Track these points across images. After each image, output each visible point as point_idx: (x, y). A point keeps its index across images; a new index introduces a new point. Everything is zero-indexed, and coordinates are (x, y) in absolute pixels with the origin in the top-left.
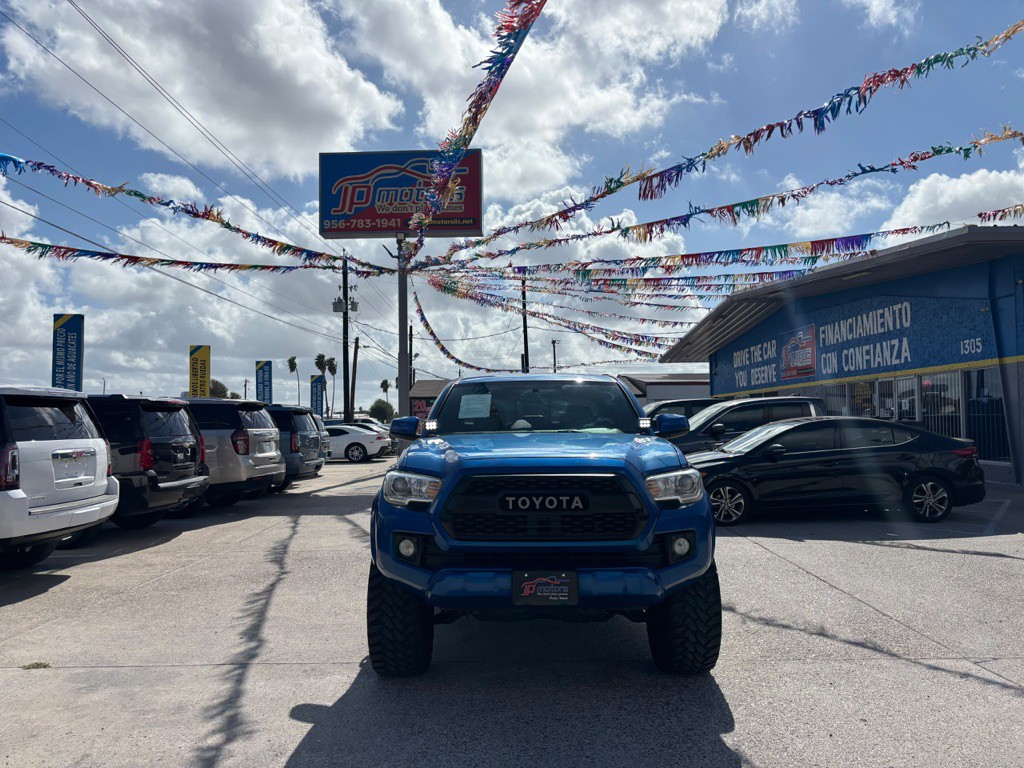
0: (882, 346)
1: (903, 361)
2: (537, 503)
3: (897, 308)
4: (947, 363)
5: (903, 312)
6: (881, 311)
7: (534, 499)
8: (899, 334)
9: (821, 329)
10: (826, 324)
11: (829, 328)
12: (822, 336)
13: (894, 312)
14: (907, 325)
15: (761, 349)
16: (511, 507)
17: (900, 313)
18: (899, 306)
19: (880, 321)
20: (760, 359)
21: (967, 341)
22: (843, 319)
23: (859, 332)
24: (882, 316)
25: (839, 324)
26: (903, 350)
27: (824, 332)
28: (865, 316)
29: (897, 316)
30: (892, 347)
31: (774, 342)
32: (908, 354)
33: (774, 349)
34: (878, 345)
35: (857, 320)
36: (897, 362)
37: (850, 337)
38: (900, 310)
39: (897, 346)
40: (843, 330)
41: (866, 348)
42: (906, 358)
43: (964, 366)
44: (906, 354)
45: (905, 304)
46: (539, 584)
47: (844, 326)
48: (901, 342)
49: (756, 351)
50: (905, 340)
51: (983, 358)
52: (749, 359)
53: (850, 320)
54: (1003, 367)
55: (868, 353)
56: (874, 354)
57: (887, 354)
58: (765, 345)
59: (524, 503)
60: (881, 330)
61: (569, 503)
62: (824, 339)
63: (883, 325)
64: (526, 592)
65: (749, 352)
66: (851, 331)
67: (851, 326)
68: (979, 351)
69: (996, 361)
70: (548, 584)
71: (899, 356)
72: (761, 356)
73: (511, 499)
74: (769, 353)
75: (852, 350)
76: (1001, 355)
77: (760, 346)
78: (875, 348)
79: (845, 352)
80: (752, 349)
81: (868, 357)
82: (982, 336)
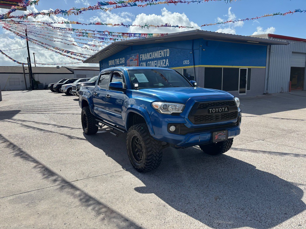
0: (160, 61)
1: (166, 66)
2: (217, 110)
3: (165, 50)
4: (179, 67)
5: (167, 52)
6: (160, 51)
7: (216, 109)
8: (166, 58)
9: (141, 55)
10: (142, 54)
11: (143, 55)
12: (141, 57)
13: (164, 52)
14: (168, 55)
15: (119, 60)
16: (211, 112)
17: (166, 52)
18: (166, 50)
19: (160, 54)
20: (119, 63)
21: (185, 61)
22: (148, 53)
23: (153, 57)
24: (161, 52)
25: (147, 54)
26: (167, 63)
27: (141, 56)
28: (155, 52)
29: (165, 53)
30: (163, 62)
31: (124, 58)
32: (168, 64)
33: (124, 60)
34: (159, 61)
35: (152, 53)
36: (165, 66)
37: (150, 58)
38: (166, 51)
39: (165, 61)
40: (148, 56)
41: (155, 61)
42: (167, 65)
43: (184, 67)
44: (167, 64)
45: (168, 50)
46: (219, 135)
47: (148, 55)
48: (166, 60)
49: (117, 61)
50: (167, 60)
51: (190, 66)
52: (115, 63)
53: (150, 53)
54: (194, 68)
55: (156, 63)
56: (158, 64)
57: (162, 63)
58: (121, 59)
59: (214, 110)
60: (160, 57)
61: (225, 109)
62: (141, 58)
63: (161, 55)
64: (216, 138)
65: (115, 61)
66: (151, 56)
67: (151, 55)
68: (188, 64)
69: (193, 66)
70: (221, 135)
71: (165, 64)
72: (119, 62)
73: (211, 110)
74: (122, 61)
75: (151, 62)
76: (194, 65)
77: (119, 59)
78: (158, 62)
79: (148, 62)
80: (116, 60)
81: (156, 64)
82: (189, 60)
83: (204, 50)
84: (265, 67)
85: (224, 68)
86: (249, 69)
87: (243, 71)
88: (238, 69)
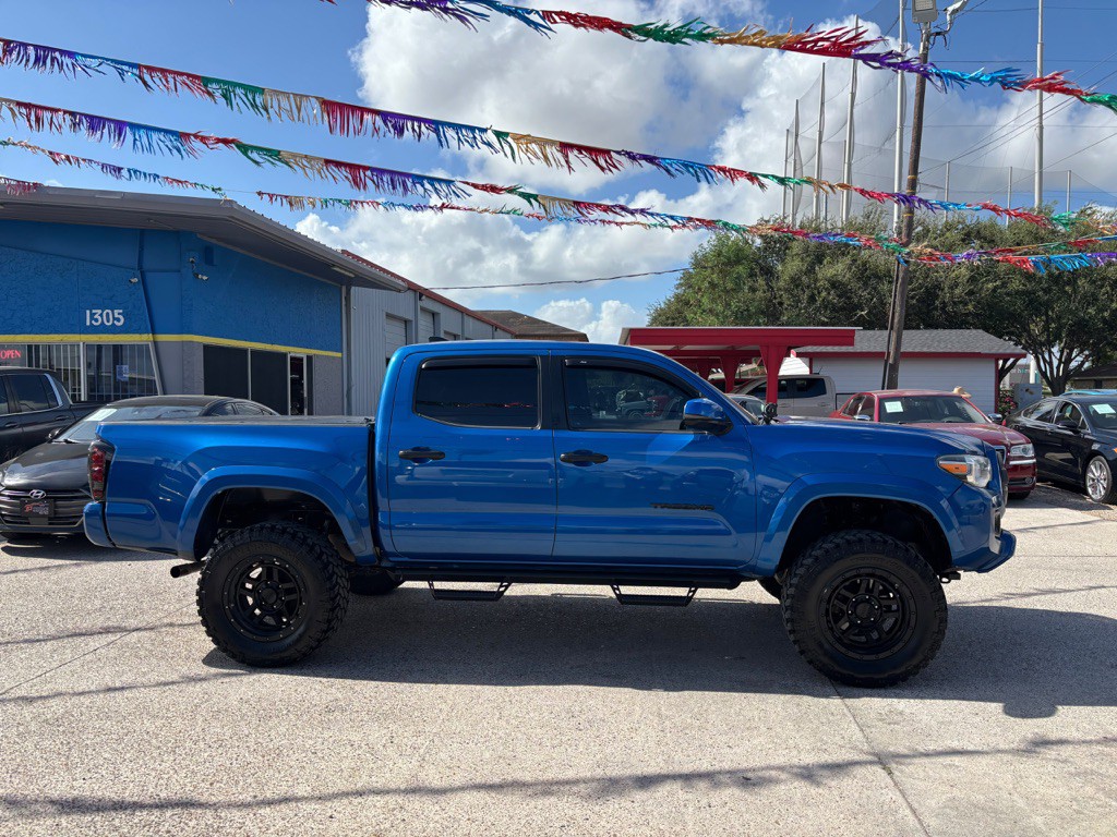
21: (99, 311)
43: (91, 338)
51: (127, 333)
54: (156, 342)
68: (119, 324)
69: (147, 337)
82: (124, 309)
83: (205, 278)
84: (339, 355)
85: (255, 353)
86: (310, 358)
87: (297, 362)
88: (285, 355)
